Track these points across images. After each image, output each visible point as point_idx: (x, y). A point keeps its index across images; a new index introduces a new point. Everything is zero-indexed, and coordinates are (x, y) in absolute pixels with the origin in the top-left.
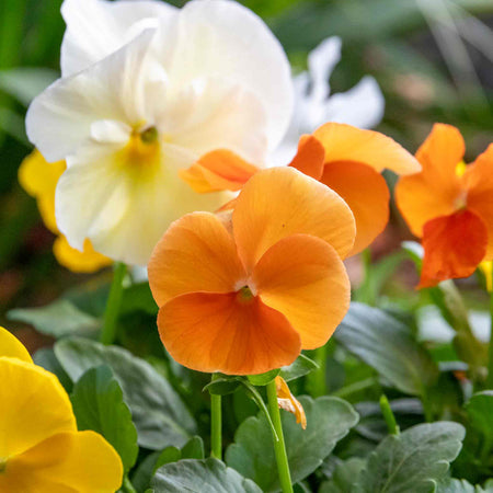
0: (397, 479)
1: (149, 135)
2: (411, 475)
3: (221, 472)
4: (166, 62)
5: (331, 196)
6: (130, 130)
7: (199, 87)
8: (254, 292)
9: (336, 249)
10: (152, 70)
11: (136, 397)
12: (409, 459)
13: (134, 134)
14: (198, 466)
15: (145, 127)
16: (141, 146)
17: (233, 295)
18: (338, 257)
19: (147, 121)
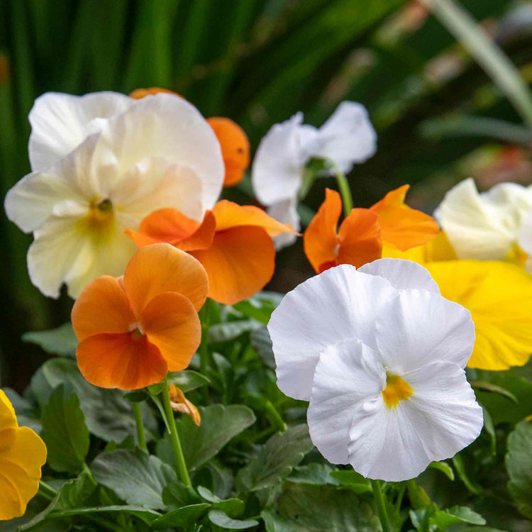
0: (271, 466)
1: (106, 205)
2: (279, 463)
3: (145, 459)
4: (117, 151)
5: (195, 263)
6: (88, 204)
7: (143, 167)
8: (142, 331)
9: (194, 302)
10: (106, 157)
11: (109, 404)
12: (281, 451)
13: (92, 206)
14: (129, 455)
15: (100, 200)
16: (100, 215)
17: (130, 334)
18: (194, 308)
19: (102, 196)
